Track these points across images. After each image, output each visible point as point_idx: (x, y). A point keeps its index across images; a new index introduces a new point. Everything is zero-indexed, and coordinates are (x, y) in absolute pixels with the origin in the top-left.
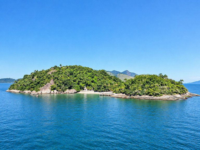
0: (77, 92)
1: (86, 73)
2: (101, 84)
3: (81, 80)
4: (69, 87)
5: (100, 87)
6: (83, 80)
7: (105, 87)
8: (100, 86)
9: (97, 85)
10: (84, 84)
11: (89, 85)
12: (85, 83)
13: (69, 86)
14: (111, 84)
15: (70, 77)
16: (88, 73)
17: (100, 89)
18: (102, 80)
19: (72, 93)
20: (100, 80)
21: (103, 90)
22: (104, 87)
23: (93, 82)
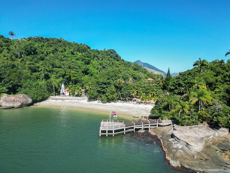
0: (35, 101)
1: (73, 54)
2: (108, 79)
3: (55, 69)
4: (8, 88)
5: (104, 88)
6: (60, 67)
7: (118, 88)
8: (105, 84)
9: (97, 82)
10: (61, 79)
11: (76, 82)
12: (63, 76)
13: (11, 86)
14: (135, 78)
15: (23, 60)
16: (78, 53)
17: (104, 93)
18: (110, 69)
19: (13, 107)
20: (104, 67)
21: (115, 96)
22: (116, 87)
23: (86, 72)
